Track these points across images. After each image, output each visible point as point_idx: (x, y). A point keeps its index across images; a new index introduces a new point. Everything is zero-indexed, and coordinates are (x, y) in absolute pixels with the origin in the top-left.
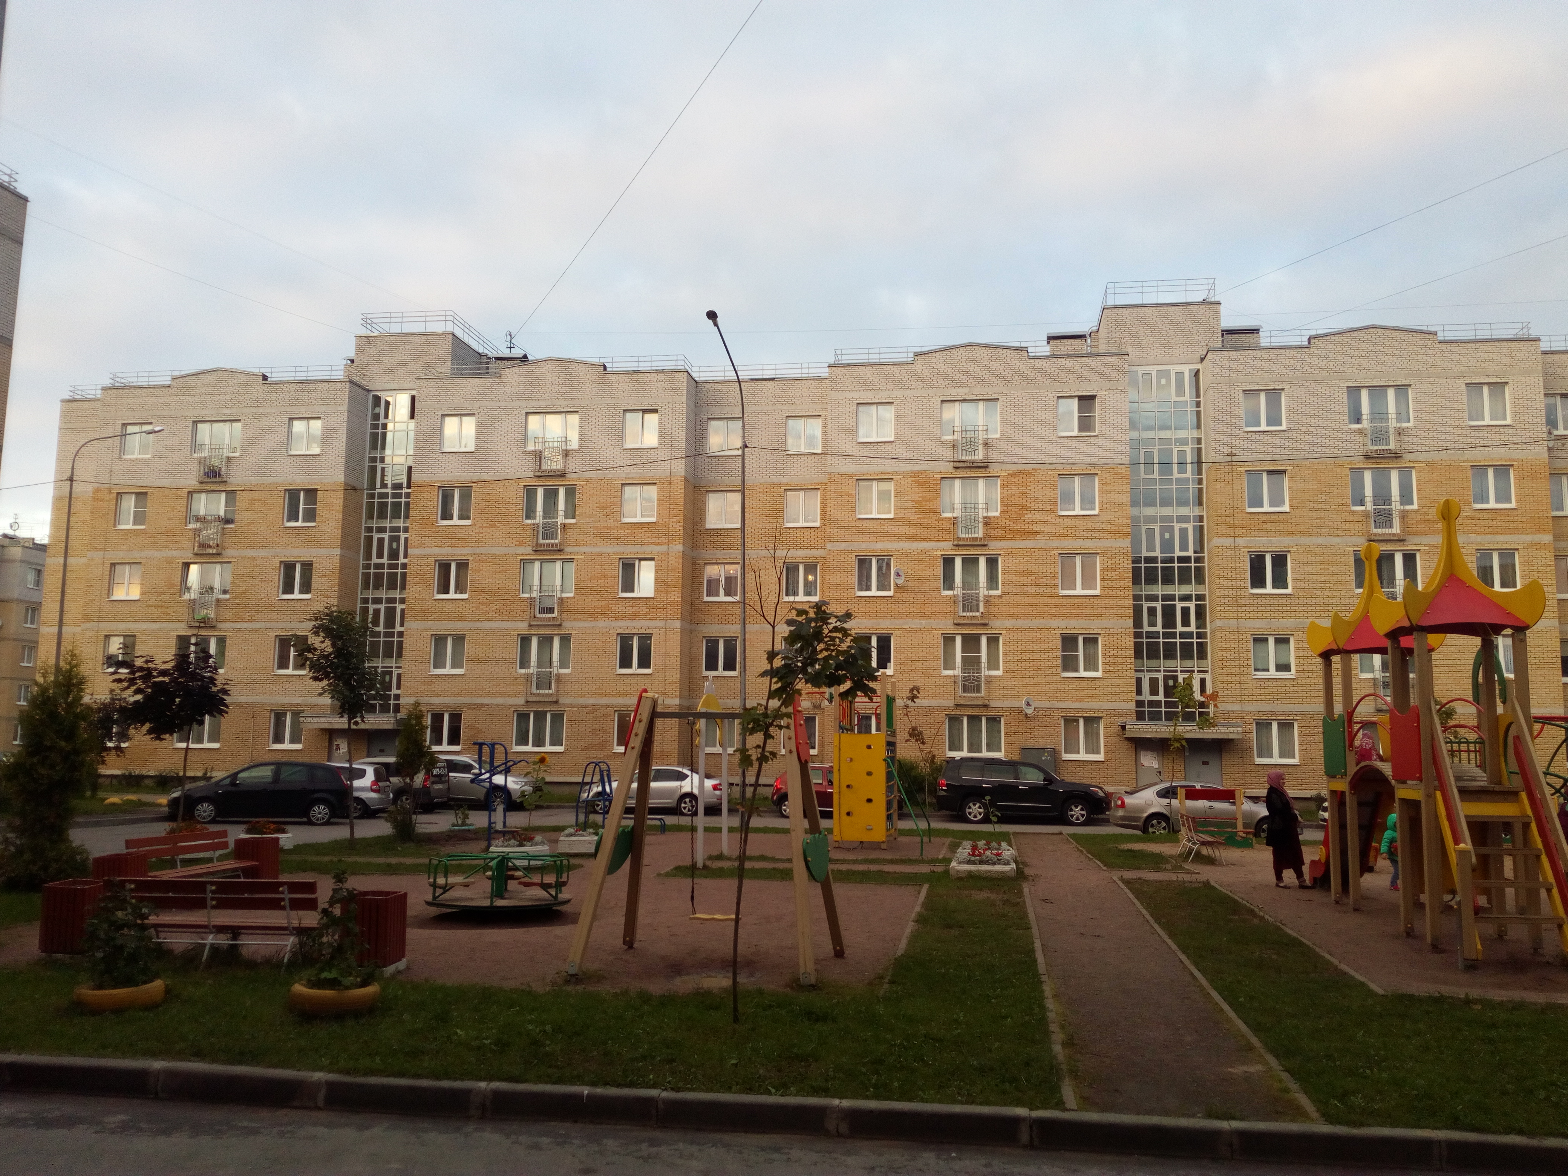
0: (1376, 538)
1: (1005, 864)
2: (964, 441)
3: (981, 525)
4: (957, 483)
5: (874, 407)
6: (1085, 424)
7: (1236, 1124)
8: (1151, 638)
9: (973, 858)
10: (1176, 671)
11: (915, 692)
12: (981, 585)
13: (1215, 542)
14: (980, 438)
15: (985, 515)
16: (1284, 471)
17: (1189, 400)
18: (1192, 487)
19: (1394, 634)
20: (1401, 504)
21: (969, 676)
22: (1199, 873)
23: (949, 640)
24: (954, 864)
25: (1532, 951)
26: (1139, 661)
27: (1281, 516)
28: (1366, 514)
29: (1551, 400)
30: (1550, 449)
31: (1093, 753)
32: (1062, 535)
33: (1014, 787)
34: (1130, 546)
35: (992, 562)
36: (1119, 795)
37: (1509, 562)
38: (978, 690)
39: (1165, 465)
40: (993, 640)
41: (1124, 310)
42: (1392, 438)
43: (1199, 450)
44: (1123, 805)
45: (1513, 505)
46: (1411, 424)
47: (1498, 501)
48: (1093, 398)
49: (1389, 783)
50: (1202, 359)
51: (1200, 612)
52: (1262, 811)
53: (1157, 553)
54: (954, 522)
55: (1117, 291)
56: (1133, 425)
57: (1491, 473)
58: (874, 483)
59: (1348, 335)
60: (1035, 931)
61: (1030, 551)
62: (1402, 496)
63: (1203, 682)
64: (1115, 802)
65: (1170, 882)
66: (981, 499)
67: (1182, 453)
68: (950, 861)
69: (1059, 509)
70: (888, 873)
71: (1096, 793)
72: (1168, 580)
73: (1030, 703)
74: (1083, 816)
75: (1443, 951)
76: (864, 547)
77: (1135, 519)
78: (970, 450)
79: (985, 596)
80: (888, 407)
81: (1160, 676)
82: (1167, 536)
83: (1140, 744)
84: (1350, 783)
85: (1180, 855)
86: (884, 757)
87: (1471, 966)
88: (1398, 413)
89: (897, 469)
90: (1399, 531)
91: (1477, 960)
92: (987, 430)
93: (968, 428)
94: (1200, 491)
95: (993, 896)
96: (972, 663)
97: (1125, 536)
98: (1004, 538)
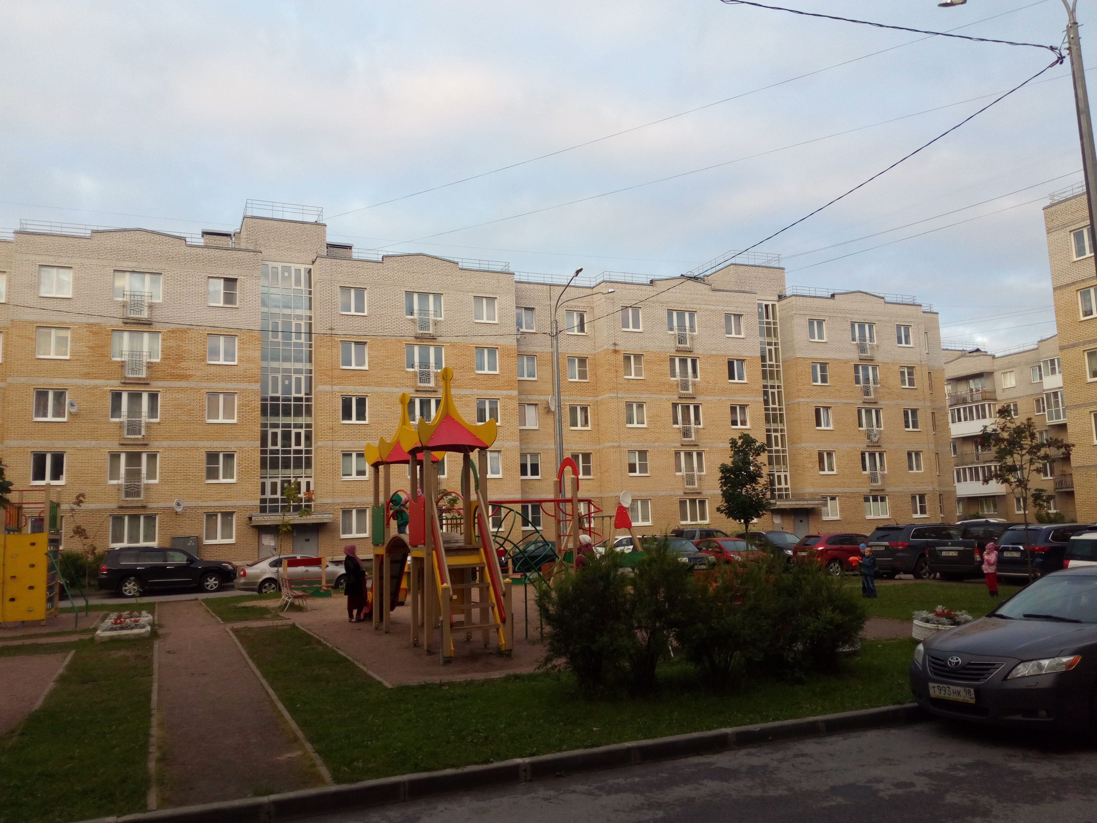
0: (420, 389)
1: (141, 628)
2: (132, 303)
3: (144, 368)
4: (126, 335)
5: (55, 270)
6: (229, 298)
7: (273, 797)
8: (274, 454)
9: (115, 626)
10: (290, 477)
11: (81, 498)
12: (143, 414)
13: (319, 388)
14: (146, 301)
15: (148, 360)
16: (365, 343)
17: (304, 289)
18: (305, 349)
19: (414, 452)
20: (436, 368)
21: (130, 485)
22: (289, 619)
23: (115, 457)
24: (99, 632)
25: (483, 647)
26: (264, 471)
27: (363, 373)
28: (415, 373)
29: (519, 311)
30: (518, 340)
31: (228, 538)
32: (209, 379)
33: (164, 567)
34: (259, 389)
35: (153, 397)
36: (242, 568)
37: (494, 406)
38: (138, 494)
39: (287, 334)
40: (152, 457)
41: (259, 220)
42: (431, 326)
43: (310, 325)
44: (245, 574)
45: (497, 372)
46: (442, 319)
47: (489, 369)
48: (235, 280)
49: (408, 547)
50: (313, 262)
51: (308, 437)
52: (341, 570)
53: (279, 394)
54: (122, 365)
55: (254, 206)
56: (264, 304)
57: (486, 351)
58: (53, 331)
59: (406, 257)
60: (155, 677)
61: (183, 390)
62: (436, 363)
63: (308, 484)
64: (239, 573)
65: (268, 627)
66: (146, 348)
67: (298, 326)
68: (95, 629)
69: (207, 359)
70: (42, 645)
71: (226, 567)
72: (287, 413)
73: (180, 504)
74: (216, 585)
75: (433, 654)
76: (42, 382)
77: (264, 369)
78: (137, 310)
79: (146, 423)
80: (67, 271)
81: (279, 481)
82: (287, 382)
83: (262, 530)
84: (386, 549)
85: (279, 607)
86: (46, 552)
87: (448, 661)
88: (435, 311)
89: (73, 320)
90: (433, 386)
91: (451, 657)
92: (151, 296)
93: (136, 293)
94: (311, 352)
95: (128, 654)
96: (133, 474)
97: (256, 382)
98: (163, 379)
